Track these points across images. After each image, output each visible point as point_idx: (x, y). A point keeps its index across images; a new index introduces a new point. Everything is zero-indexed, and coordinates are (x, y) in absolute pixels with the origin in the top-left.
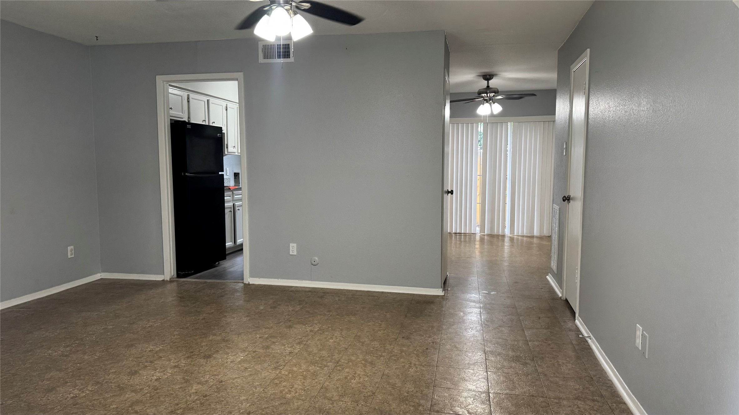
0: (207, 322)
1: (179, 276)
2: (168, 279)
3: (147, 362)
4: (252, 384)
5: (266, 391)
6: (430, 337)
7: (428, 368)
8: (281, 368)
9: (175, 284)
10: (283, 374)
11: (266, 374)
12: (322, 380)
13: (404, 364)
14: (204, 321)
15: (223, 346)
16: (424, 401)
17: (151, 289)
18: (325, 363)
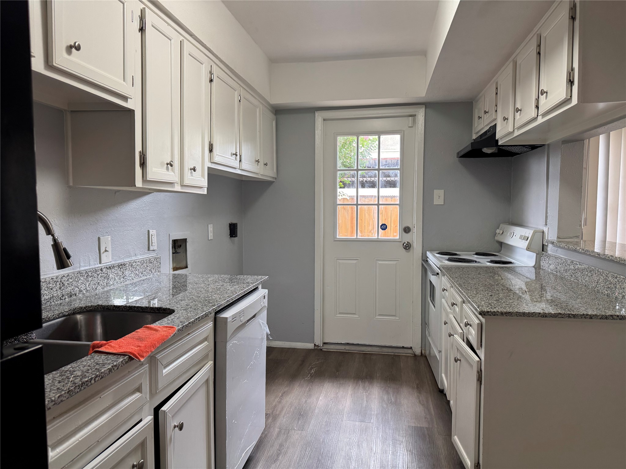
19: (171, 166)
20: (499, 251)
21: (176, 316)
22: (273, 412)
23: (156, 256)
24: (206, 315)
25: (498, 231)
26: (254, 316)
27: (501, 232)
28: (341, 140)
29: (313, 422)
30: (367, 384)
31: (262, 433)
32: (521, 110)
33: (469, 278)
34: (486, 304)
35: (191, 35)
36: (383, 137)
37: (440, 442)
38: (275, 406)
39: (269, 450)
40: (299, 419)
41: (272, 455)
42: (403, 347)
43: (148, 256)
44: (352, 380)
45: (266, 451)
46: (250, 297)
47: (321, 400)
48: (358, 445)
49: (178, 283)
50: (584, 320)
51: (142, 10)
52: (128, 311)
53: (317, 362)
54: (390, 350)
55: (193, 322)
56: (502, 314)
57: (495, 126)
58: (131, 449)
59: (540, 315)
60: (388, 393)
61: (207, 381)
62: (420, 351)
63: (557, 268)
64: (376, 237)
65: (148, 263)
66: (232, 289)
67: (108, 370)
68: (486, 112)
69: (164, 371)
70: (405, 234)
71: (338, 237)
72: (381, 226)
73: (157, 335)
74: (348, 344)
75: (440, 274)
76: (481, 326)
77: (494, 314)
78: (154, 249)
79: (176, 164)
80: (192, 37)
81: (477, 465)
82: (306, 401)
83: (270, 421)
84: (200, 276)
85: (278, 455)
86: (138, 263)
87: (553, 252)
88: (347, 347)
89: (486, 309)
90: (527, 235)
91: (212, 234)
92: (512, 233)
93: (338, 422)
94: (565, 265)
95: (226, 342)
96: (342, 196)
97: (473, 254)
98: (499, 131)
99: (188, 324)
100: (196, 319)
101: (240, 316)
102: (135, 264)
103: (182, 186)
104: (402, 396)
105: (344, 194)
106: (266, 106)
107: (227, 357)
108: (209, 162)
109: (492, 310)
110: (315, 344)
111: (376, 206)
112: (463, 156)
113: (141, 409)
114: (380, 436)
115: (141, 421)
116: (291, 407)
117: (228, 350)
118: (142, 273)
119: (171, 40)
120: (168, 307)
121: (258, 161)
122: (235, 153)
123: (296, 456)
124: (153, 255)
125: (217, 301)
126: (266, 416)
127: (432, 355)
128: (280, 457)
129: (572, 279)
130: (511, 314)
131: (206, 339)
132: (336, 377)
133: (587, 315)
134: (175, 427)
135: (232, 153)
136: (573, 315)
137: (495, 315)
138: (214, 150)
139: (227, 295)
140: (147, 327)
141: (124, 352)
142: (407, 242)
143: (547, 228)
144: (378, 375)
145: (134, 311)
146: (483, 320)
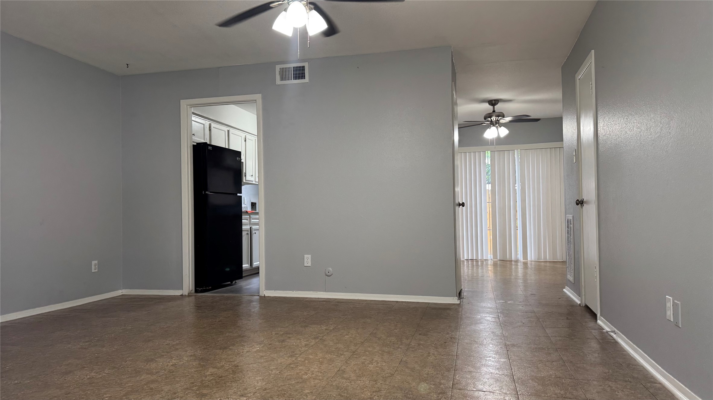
0: (224, 324)
1: (196, 291)
2: (187, 294)
3: (164, 352)
4: (268, 368)
5: (283, 373)
6: (448, 333)
7: (448, 357)
8: (298, 356)
9: (193, 297)
10: (299, 361)
11: (282, 361)
12: (338, 365)
13: (422, 354)
14: (220, 323)
15: (239, 340)
16: (446, 381)
17: (170, 301)
18: (342, 353)
19: (252, 176)
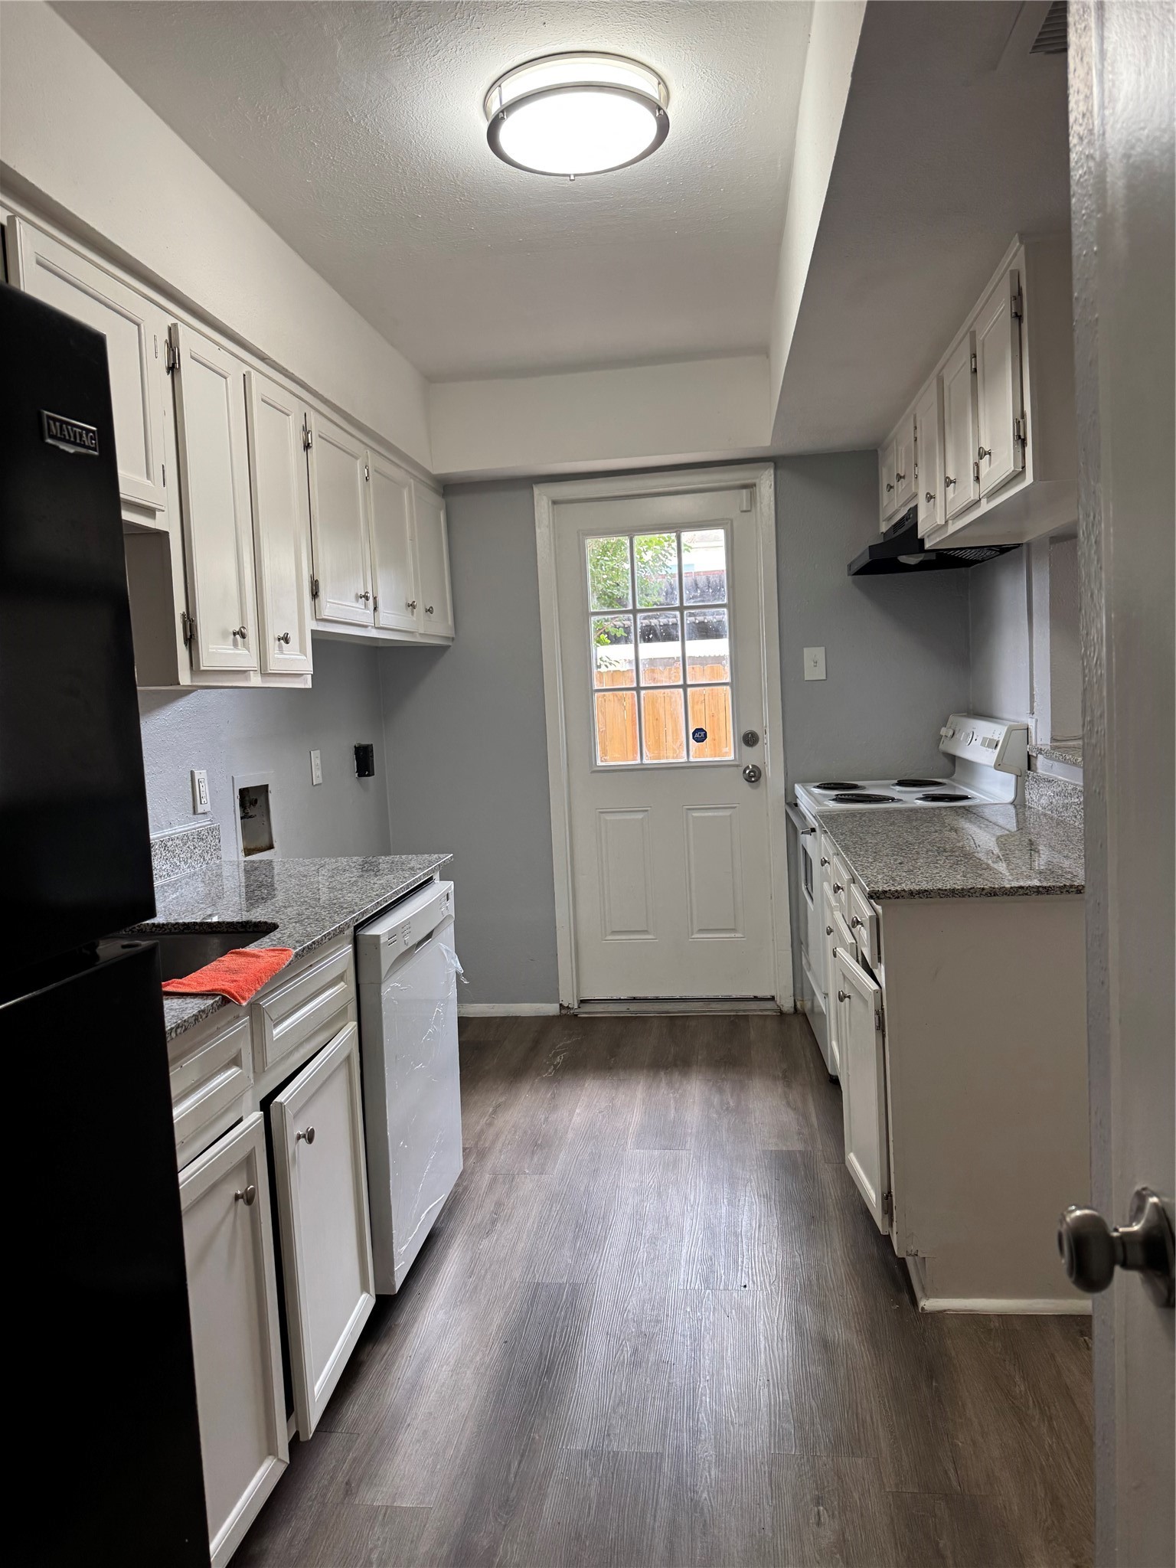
19: (243, 636)
20: (950, 775)
21: (284, 934)
22: (477, 1144)
23: (210, 825)
24: (341, 930)
25: (943, 731)
26: (429, 936)
27: (951, 733)
28: (592, 545)
29: (562, 1156)
30: (676, 1076)
31: (457, 1185)
32: (955, 482)
33: (869, 833)
34: (885, 878)
35: (263, 358)
36: (686, 536)
37: (826, 1174)
38: (482, 1132)
39: (475, 1214)
40: (533, 1153)
41: (482, 1222)
42: (756, 998)
43: (193, 827)
44: (645, 1071)
45: (468, 1218)
46: (418, 898)
47: (579, 1114)
48: (659, 1195)
49: (266, 876)
50: (1065, 896)
51: (170, 329)
52: (181, 932)
53: (569, 1042)
54: (727, 1006)
55: (318, 942)
56: (912, 894)
57: (914, 510)
58: (233, 1164)
59: (984, 893)
60: (721, 1091)
61: (348, 1058)
62: (792, 1004)
63: (1051, 803)
64: (685, 759)
65: (196, 840)
66: (382, 881)
67: (194, 1018)
68: (900, 477)
69: (275, 1033)
70: (748, 748)
71: (599, 763)
72: (694, 734)
73: (261, 964)
74: (634, 999)
75: (817, 830)
76: (876, 921)
77: (897, 895)
78: (206, 811)
79: (251, 632)
80: (266, 363)
81: (887, 1196)
82: (546, 1119)
83: (472, 1160)
84: (307, 861)
85: (494, 1222)
86: (177, 842)
87: (1046, 771)
88: (634, 1007)
89: (881, 887)
90: (996, 738)
91: (319, 773)
92: (969, 735)
93: (616, 1153)
94: (1065, 796)
95: (379, 984)
96: (606, 666)
97: (893, 785)
98: (922, 521)
99: (311, 945)
100: (324, 935)
101: (404, 934)
102: (171, 842)
103: (265, 674)
104: (751, 1093)
105: (613, 662)
106: (423, 481)
107: (384, 1013)
108: (312, 619)
109: (893, 889)
110: (561, 1005)
111: (681, 690)
112: (860, 572)
113: (237, 1100)
114: (705, 1172)
115: (240, 1121)
116: (515, 1132)
117: (384, 999)
118: (186, 863)
119: (226, 378)
120: (262, 920)
121: (412, 606)
122: (363, 594)
123: (531, 1220)
124: (204, 824)
125: (356, 903)
126: (463, 1151)
127: (816, 1010)
128: (499, 1225)
129: (1076, 824)
130: (930, 894)
131: (341, 978)
132: (610, 1068)
133: (1071, 886)
134: (299, 1137)
135: (357, 594)
136: (1045, 887)
137: (898, 898)
138: (322, 593)
139: (375, 893)
140: (237, 953)
141: (213, 990)
142: (753, 766)
143: (1034, 720)
144: (700, 1057)
145: (194, 933)
146: (879, 908)
